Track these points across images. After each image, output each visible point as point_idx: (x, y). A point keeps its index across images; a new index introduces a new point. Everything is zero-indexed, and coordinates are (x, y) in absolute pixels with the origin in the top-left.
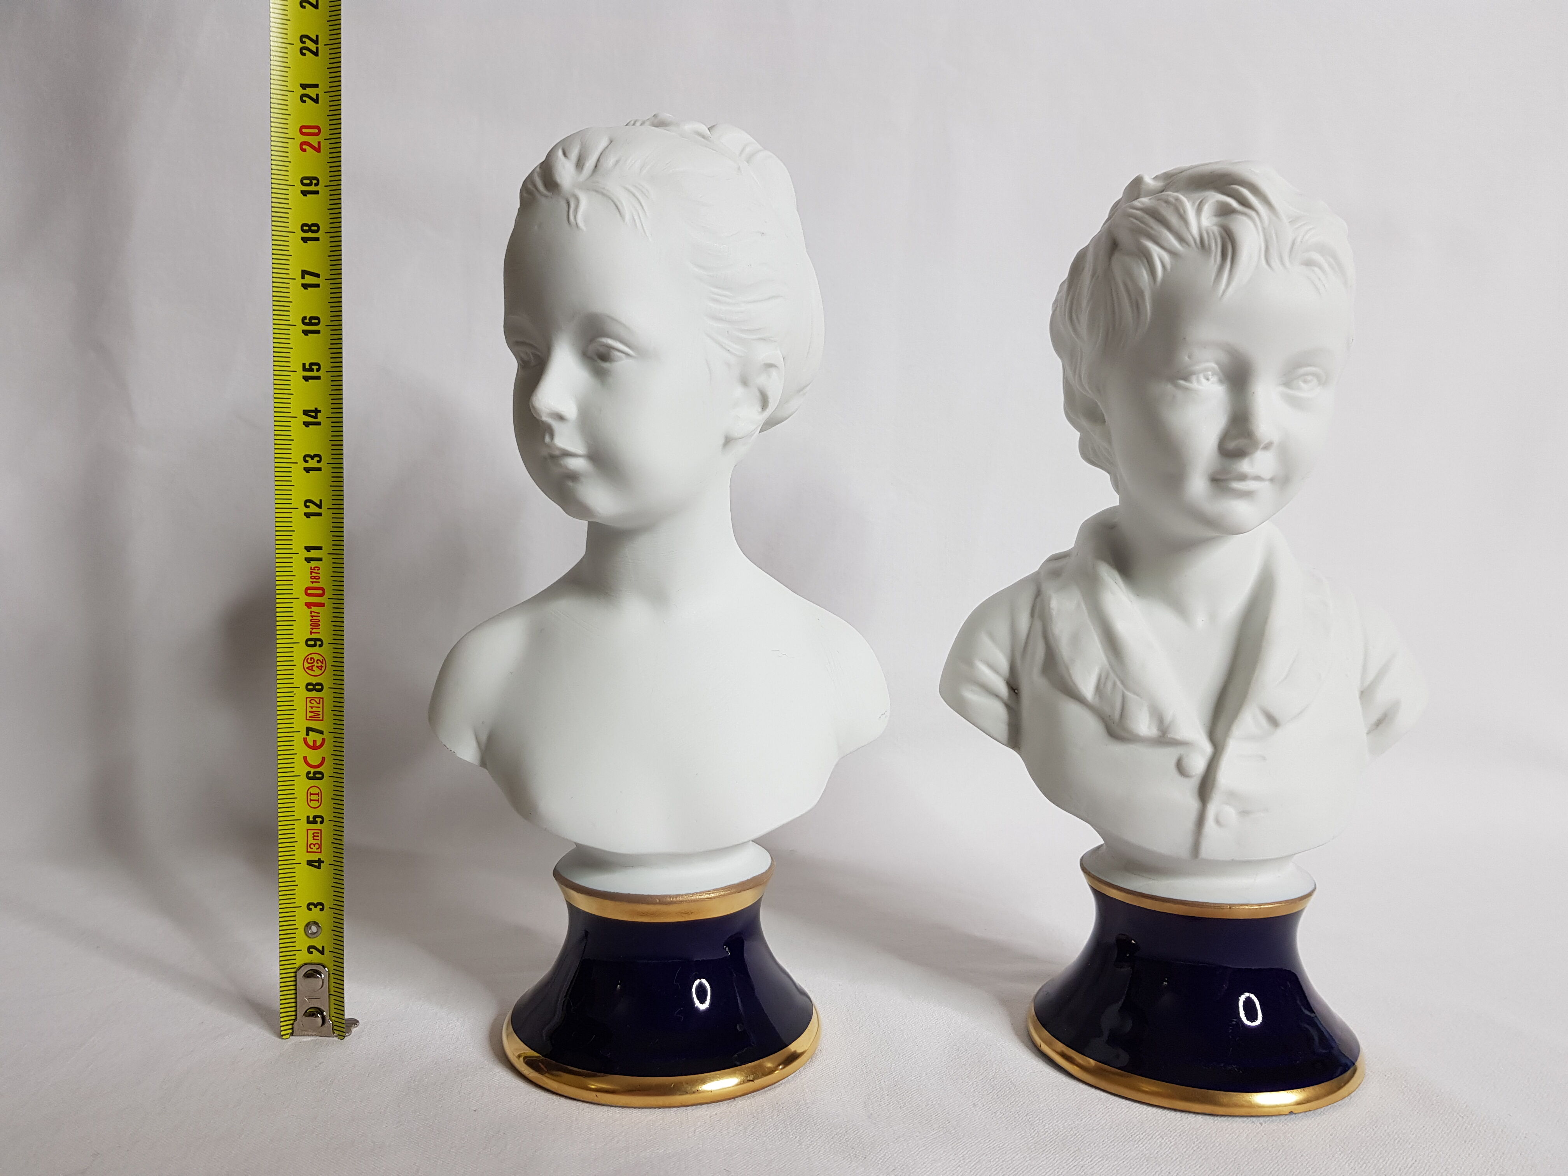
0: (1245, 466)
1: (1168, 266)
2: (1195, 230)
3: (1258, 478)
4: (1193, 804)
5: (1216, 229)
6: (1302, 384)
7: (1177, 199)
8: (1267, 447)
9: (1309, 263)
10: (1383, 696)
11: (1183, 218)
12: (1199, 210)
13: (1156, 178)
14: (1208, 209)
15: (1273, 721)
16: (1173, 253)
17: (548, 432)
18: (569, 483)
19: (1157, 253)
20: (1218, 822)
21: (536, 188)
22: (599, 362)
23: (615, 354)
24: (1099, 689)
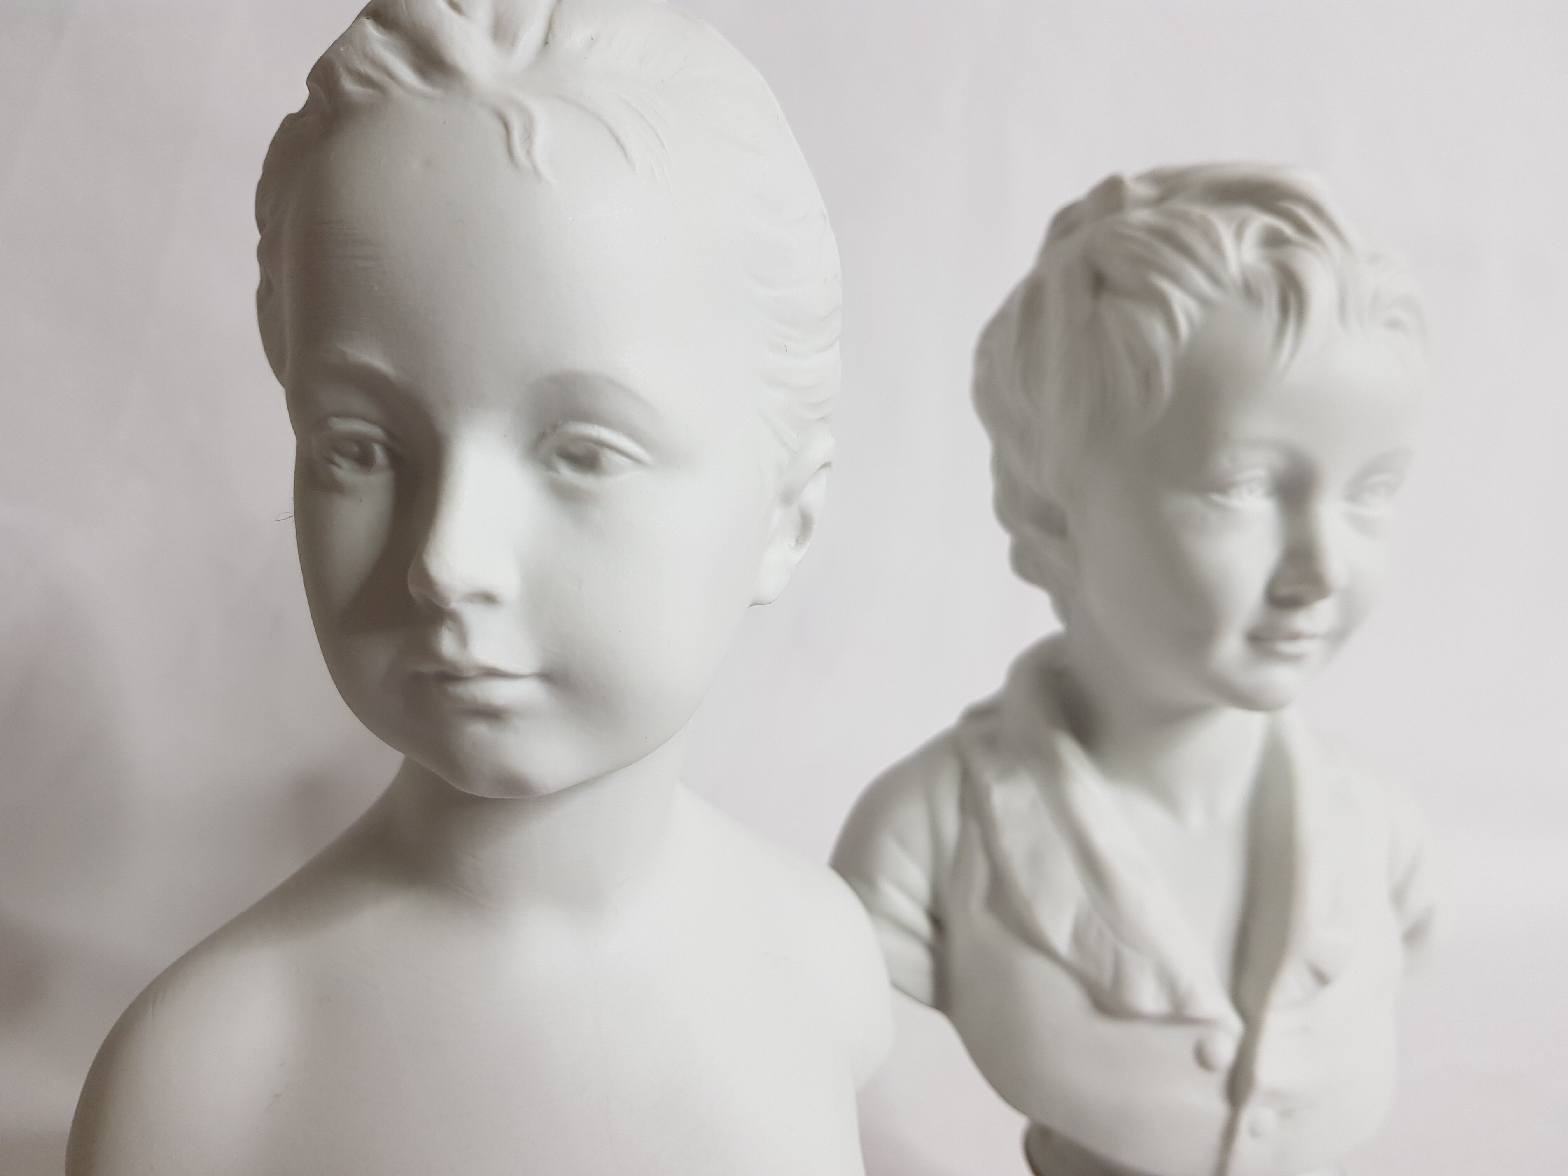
1: (1197, 320)
2: (1234, 267)
3: (1312, 637)
4: (1218, 1108)
5: (1266, 269)
9: (1394, 324)
10: (1416, 900)
11: (1217, 247)
12: (1239, 234)
13: (1142, 178)
14: (1252, 233)
15: (1321, 978)
16: (1204, 302)
17: (450, 630)
18: (479, 730)
19: (1179, 300)
20: (1254, 1133)
21: (390, 74)
22: (567, 473)
23: (609, 458)
24: (1078, 938)
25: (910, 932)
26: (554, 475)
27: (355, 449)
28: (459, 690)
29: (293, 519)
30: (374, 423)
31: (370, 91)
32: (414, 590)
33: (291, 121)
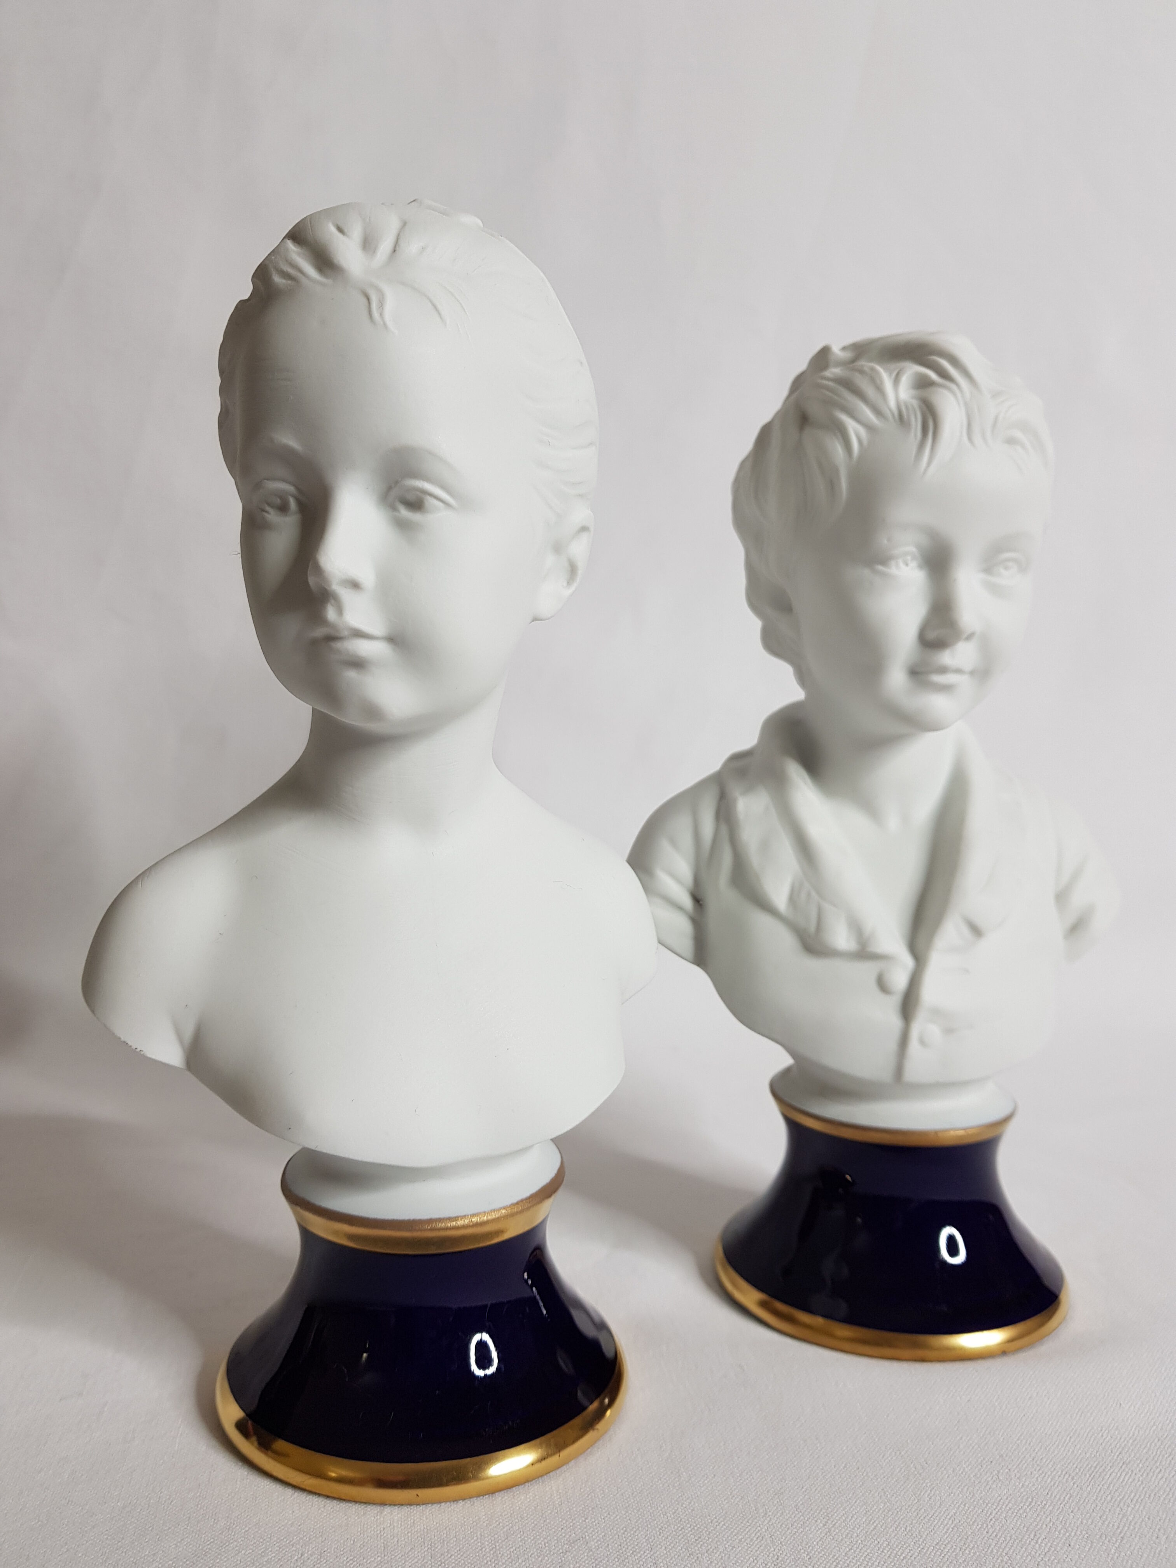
0: (946, 658)
1: (865, 442)
2: (892, 404)
3: (958, 671)
4: (895, 1022)
5: (915, 403)
6: (1002, 571)
7: (873, 369)
8: (969, 638)
9: (1011, 441)
10: (1078, 899)
11: (880, 389)
12: (896, 381)
13: (844, 349)
14: (906, 380)
15: (976, 931)
16: (869, 427)
17: (332, 605)
18: (351, 674)
19: (852, 427)
20: (922, 1042)
21: (301, 271)
22: (404, 512)
23: (430, 502)
24: (792, 900)
25: (680, 908)
26: (397, 514)
27: (278, 501)
28: (338, 645)
29: (240, 555)
30: (290, 483)
31: (289, 282)
32: (312, 580)
33: (242, 302)
